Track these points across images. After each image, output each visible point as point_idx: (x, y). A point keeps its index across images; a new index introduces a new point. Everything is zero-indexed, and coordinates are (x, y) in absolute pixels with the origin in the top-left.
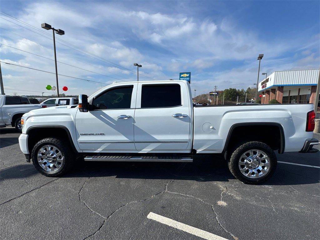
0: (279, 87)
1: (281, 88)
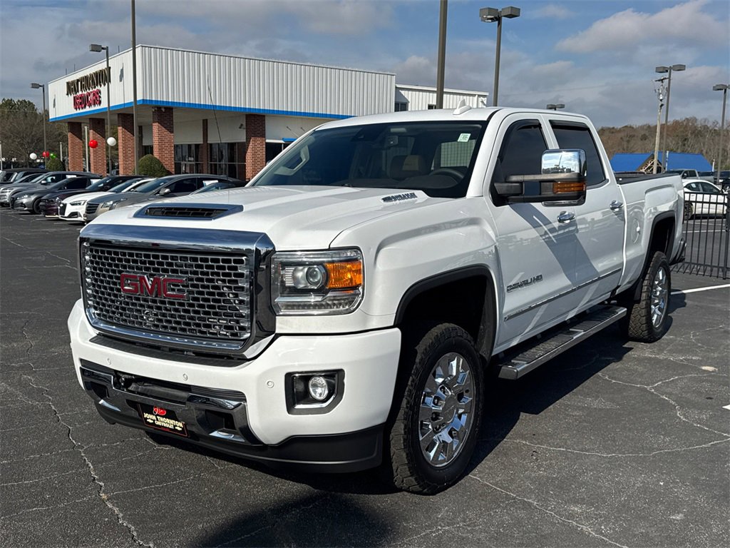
0: (159, 108)
1: (165, 113)
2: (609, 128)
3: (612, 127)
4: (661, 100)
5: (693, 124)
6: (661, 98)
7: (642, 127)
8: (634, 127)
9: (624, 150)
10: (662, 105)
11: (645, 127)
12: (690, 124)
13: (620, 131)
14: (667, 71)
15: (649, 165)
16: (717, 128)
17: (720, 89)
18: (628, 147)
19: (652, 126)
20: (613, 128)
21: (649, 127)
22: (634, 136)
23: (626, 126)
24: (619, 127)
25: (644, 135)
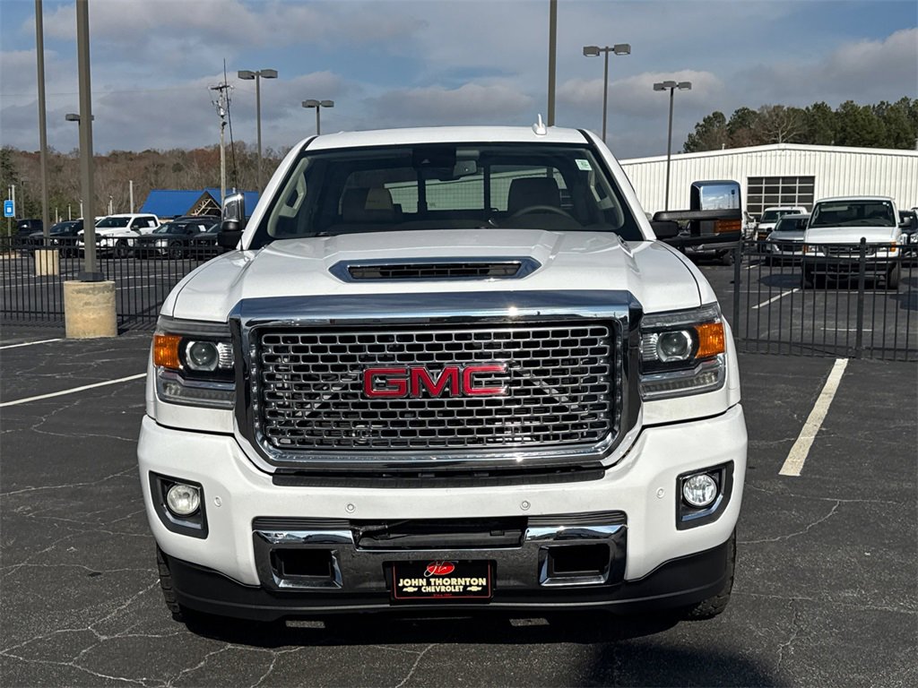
2: (124, 153)
3: (128, 151)
4: (222, 116)
5: (241, 152)
6: (222, 114)
7: (171, 153)
8: (160, 152)
9: (151, 184)
10: (224, 124)
11: (175, 153)
12: (237, 151)
13: (141, 157)
14: (253, 78)
15: (203, 207)
16: (271, 158)
17: (312, 107)
18: (156, 181)
19: (186, 152)
20: (130, 153)
21: (183, 153)
22: (163, 165)
23: (148, 151)
24: (138, 152)
25: (178, 164)
